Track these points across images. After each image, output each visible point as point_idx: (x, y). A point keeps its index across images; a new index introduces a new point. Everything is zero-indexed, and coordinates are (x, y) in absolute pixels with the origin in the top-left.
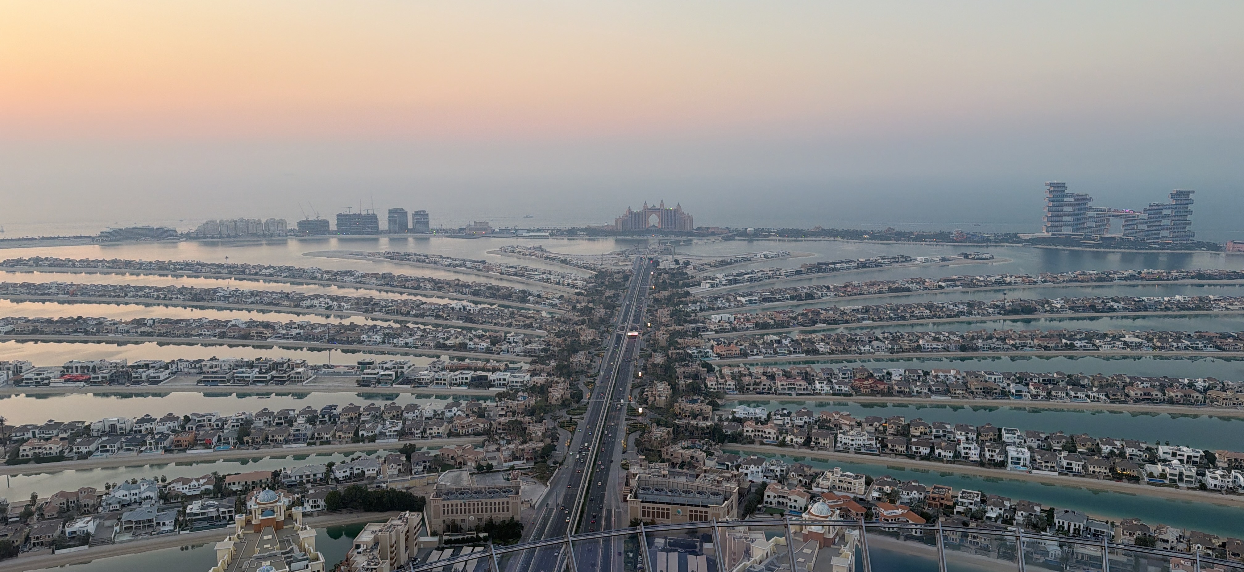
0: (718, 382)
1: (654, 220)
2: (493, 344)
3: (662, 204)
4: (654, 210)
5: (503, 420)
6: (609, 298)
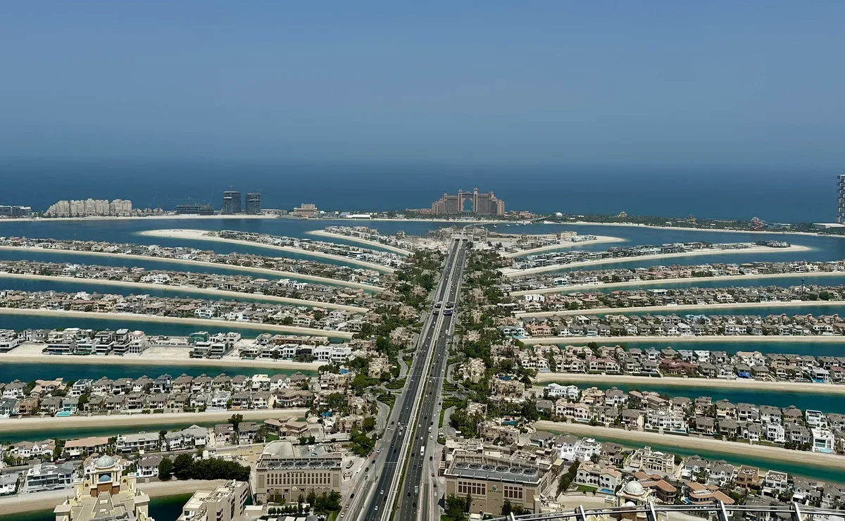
0: (530, 359)
2: (317, 318)
5: (326, 393)
6: (426, 277)
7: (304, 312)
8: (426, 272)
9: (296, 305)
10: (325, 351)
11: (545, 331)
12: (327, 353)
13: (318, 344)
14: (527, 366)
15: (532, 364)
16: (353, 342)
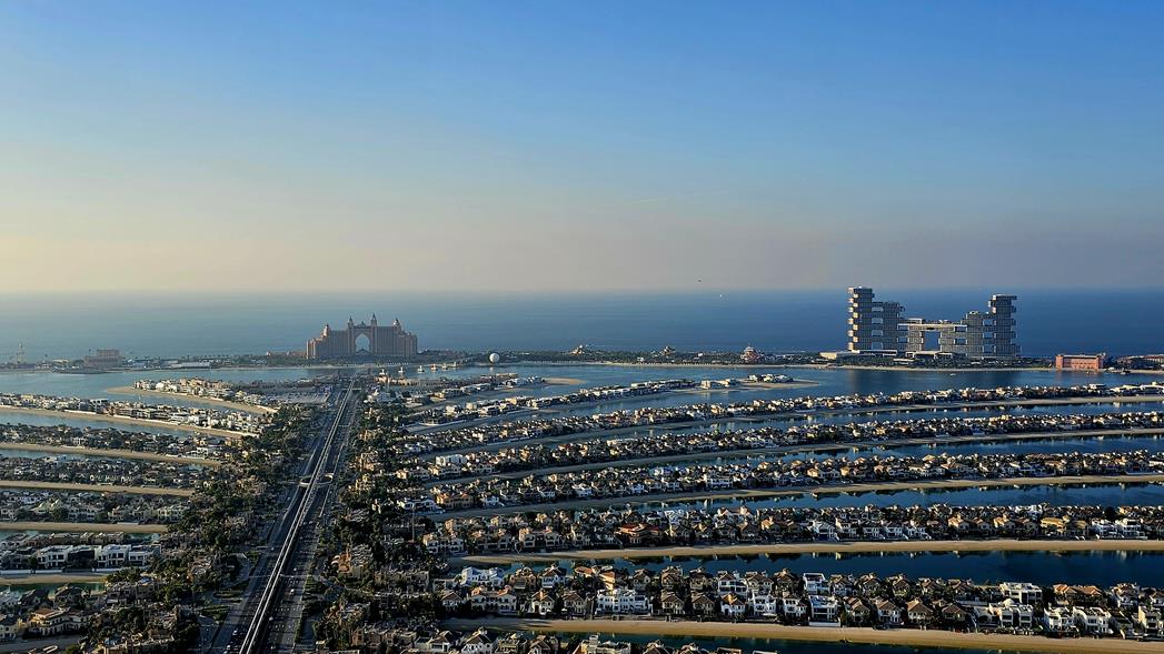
0: (440, 540)
1: (362, 342)
2: (109, 508)
3: (374, 321)
4: (362, 328)
6: (292, 442)
7: (89, 501)
8: (294, 436)
9: (75, 492)
10: (117, 552)
11: (465, 502)
12: (121, 556)
13: (105, 542)
14: (434, 550)
15: (441, 546)
16: (165, 537)
